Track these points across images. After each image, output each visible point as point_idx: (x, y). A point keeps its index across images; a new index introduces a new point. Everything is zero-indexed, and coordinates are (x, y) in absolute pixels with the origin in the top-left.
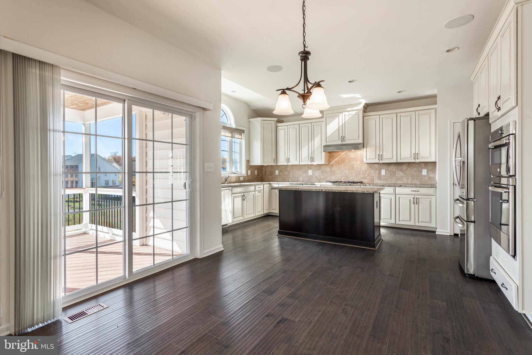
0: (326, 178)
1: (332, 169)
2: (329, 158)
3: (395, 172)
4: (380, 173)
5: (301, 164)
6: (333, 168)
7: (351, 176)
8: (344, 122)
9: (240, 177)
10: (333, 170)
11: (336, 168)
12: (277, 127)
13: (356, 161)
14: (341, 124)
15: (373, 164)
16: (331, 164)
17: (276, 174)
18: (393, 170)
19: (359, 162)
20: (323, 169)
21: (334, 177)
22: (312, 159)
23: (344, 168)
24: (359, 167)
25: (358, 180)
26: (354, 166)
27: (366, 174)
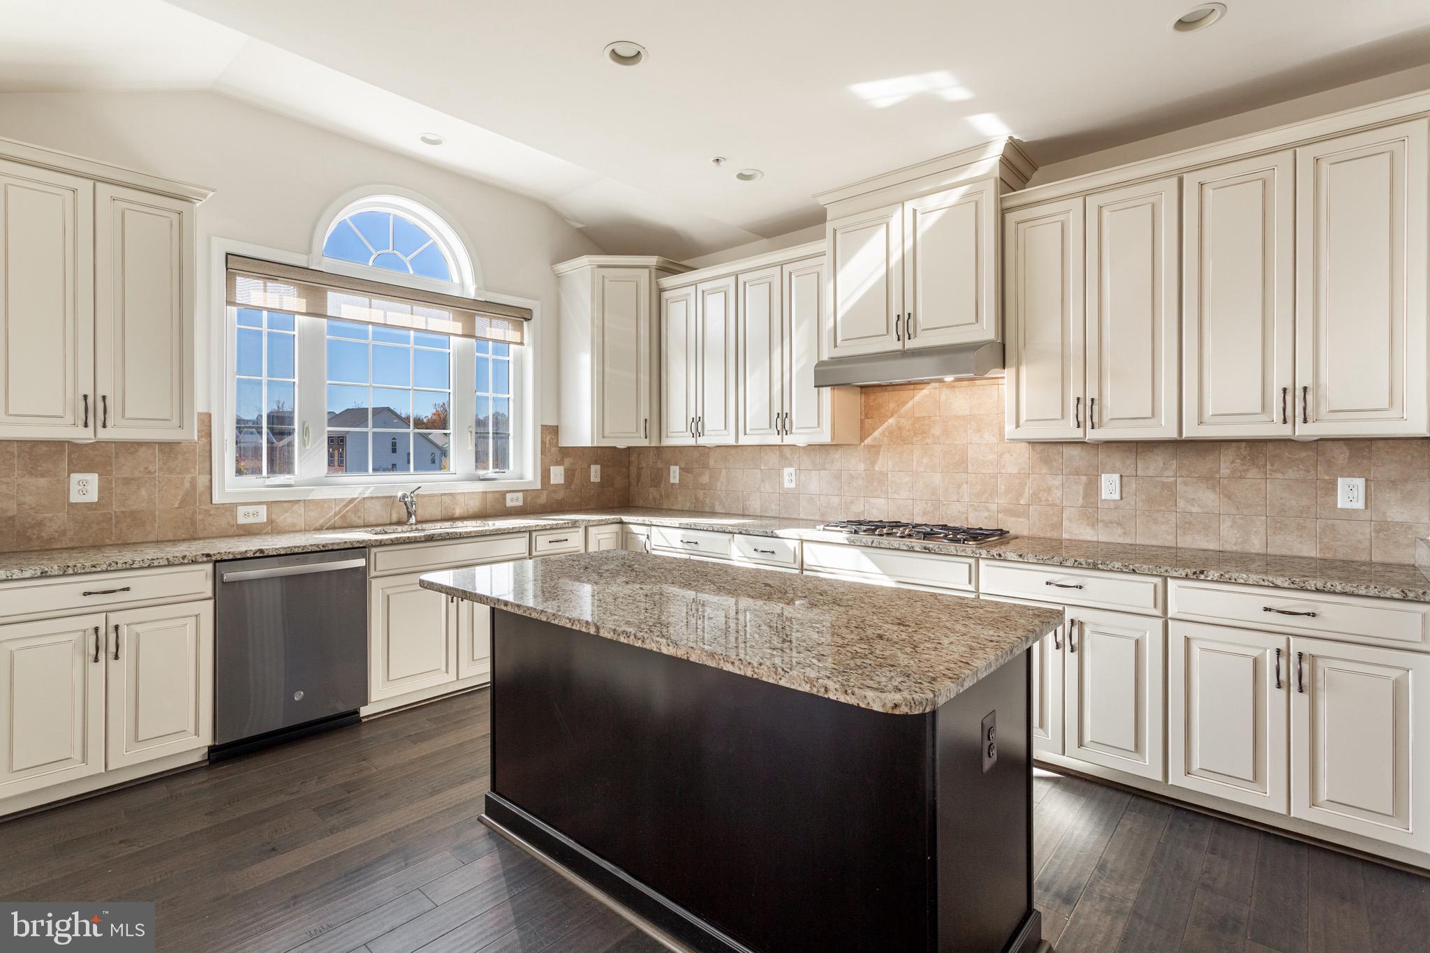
1: (873, 466)
2: (863, 417)
3: (1171, 488)
4: (1092, 488)
5: (744, 441)
6: (880, 461)
7: (955, 498)
8: (909, 244)
9: (504, 494)
10: (877, 468)
11: (890, 464)
12: (661, 291)
13: (979, 430)
14: (896, 257)
15: (1060, 447)
16: (868, 441)
17: (672, 481)
18: (1165, 480)
19: (989, 437)
20: (836, 466)
21: (883, 501)
22: (782, 422)
23: (925, 460)
24: (991, 457)
25: (986, 518)
26: (970, 452)
27: (1026, 495)
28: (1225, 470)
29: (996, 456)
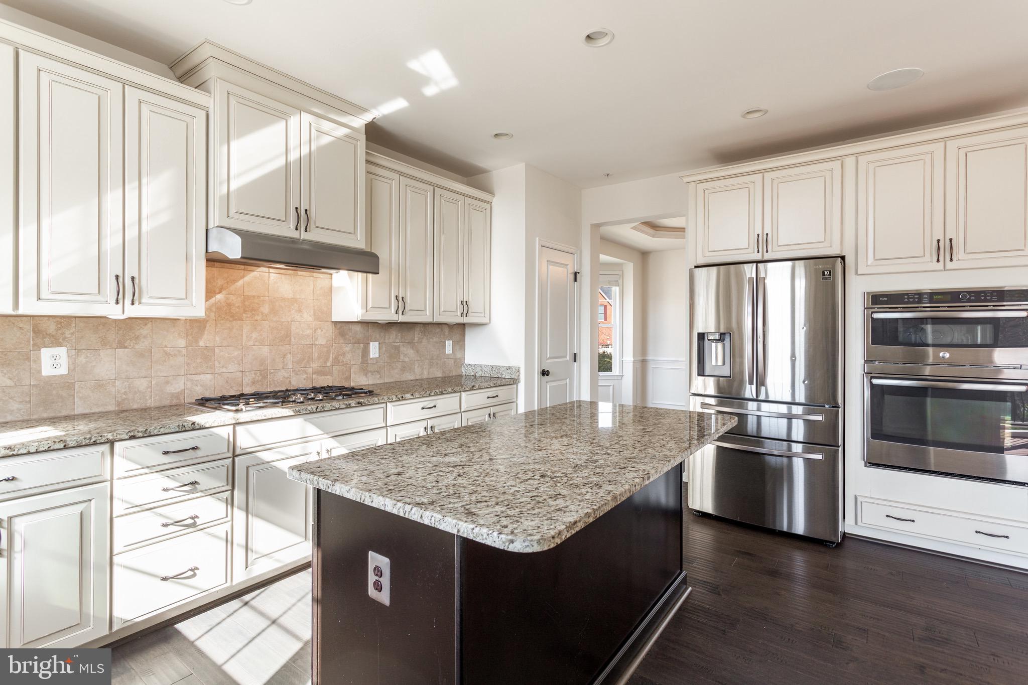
0: (167, 383)
1: (197, 341)
4: (366, 351)
6: (205, 336)
7: (281, 367)
8: (304, 152)
10: (202, 344)
11: (217, 339)
13: (300, 311)
14: (294, 156)
15: (350, 326)
18: (396, 344)
19: (308, 317)
20: (145, 343)
21: (209, 377)
23: (254, 335)
24: (308, 332)
25: (305, 379)
26: (293, 328)
27: (331, 359)
28: (416, 339)
29: (311, 331)
